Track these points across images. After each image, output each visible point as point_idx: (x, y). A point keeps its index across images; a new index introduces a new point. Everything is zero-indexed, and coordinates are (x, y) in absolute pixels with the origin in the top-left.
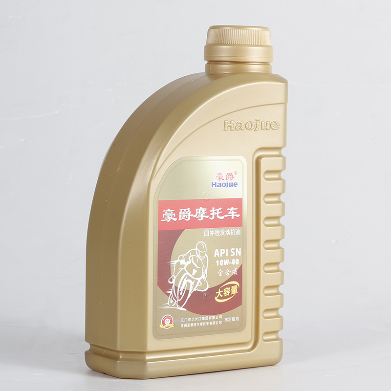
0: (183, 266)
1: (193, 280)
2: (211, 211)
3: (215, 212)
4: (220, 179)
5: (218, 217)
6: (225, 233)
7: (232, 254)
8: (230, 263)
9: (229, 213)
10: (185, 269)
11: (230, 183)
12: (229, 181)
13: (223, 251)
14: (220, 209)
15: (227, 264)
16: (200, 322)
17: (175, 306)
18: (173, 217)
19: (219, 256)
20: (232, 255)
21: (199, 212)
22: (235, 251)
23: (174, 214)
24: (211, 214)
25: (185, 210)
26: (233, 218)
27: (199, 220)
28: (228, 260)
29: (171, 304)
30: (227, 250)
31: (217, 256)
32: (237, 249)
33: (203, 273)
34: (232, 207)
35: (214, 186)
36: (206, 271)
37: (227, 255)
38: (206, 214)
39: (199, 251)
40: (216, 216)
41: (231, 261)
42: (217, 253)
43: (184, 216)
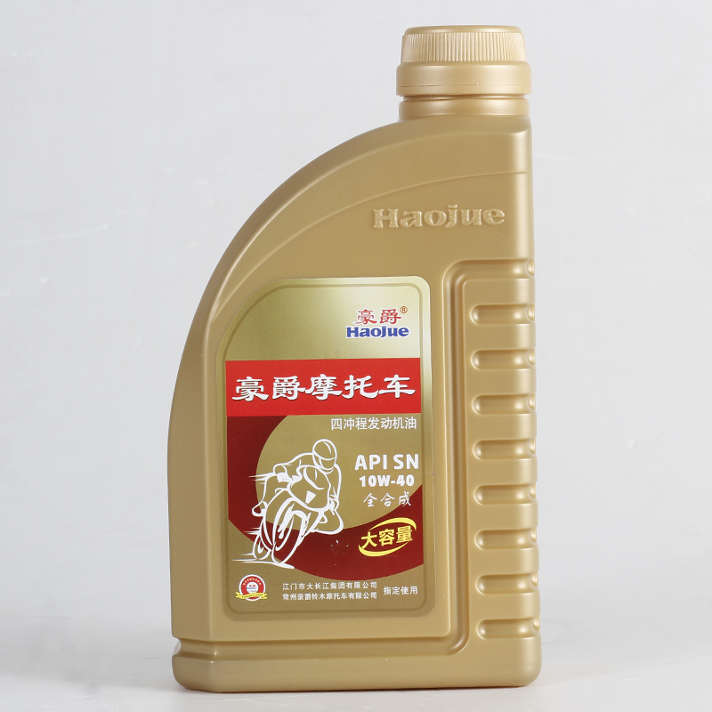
0: (284, 485)
1: (307, 512)
2: (346, 382)
3: (356, 385)
4: (367, 320)
5: (362, 393)
6: (379, 425)
7: (398, 465)
8: (393, 482)
9: (388, 387)
10: (288, 489)
11: (390, 330)
12: (388, 325)
13: (375, 459)
14: (368, 378)
15: (387, 485)
16: (325, 592)
17: (269, 559)
18: (259, 391)
19: (365, 468)
20: (396, 468)
21: (320, 383)
22: (404, 460)
23: (262, 387)
24: (347, 388)
25: (286, 379)
26: (397, 396)
27: (319, 398)
28: (389, 477)
29: (259, 556)
30: (385, 456)
31: (361, 468)
32: (409, 456)
33: (329, 499)
34: (396, 376)
35: (353, 334)
36: (337, 497)
37: (385, 467)
38: (335, 389)
39: (320, 458)
40: (357, 392)
41: (394, 477)
42: (360, 462)
43: (284, 391)
